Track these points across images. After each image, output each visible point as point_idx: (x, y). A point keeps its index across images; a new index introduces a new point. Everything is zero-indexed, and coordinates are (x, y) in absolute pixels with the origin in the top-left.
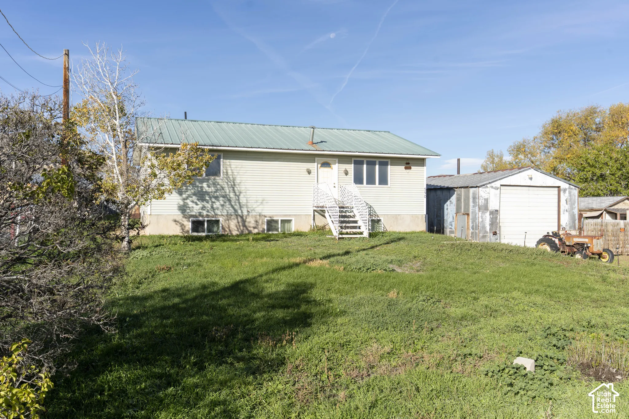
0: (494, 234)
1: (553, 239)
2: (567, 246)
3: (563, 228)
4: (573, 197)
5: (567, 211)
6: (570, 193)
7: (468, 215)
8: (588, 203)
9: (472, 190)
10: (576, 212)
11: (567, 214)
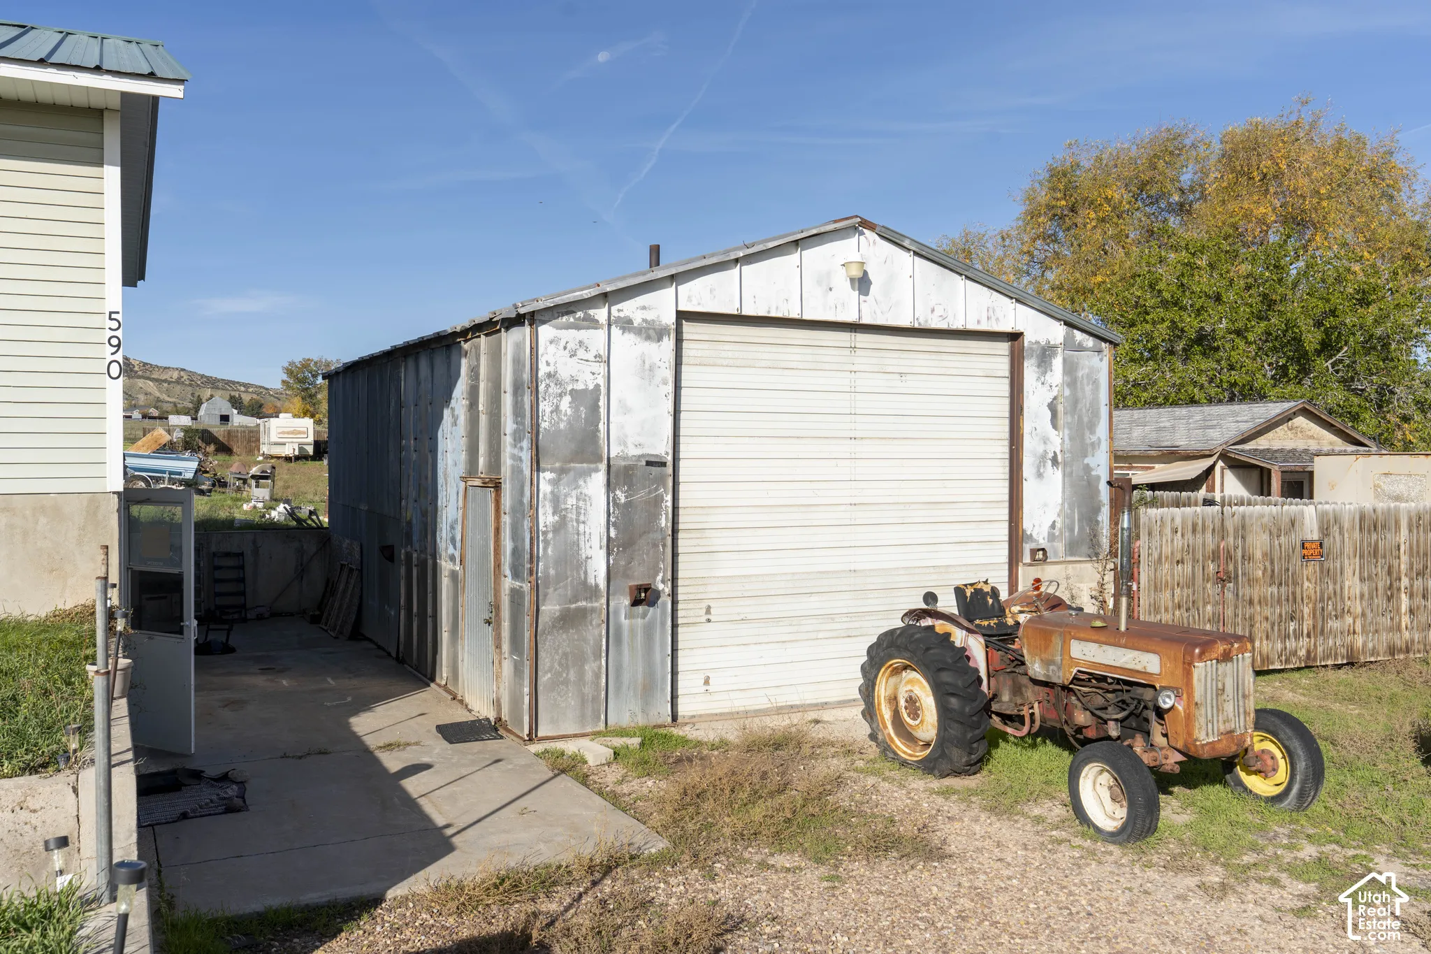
0: (636, 602)
1: (959, 637)
2: (1036, 682)
3: (1034, 552)
4: (1088, 389)
5: (1055, 461)
6: (1070, 369)
7: (497, 486)
8: (1159, 430)
9: (512, 339)
10: (1100, 464)
11: (1055, 477)
